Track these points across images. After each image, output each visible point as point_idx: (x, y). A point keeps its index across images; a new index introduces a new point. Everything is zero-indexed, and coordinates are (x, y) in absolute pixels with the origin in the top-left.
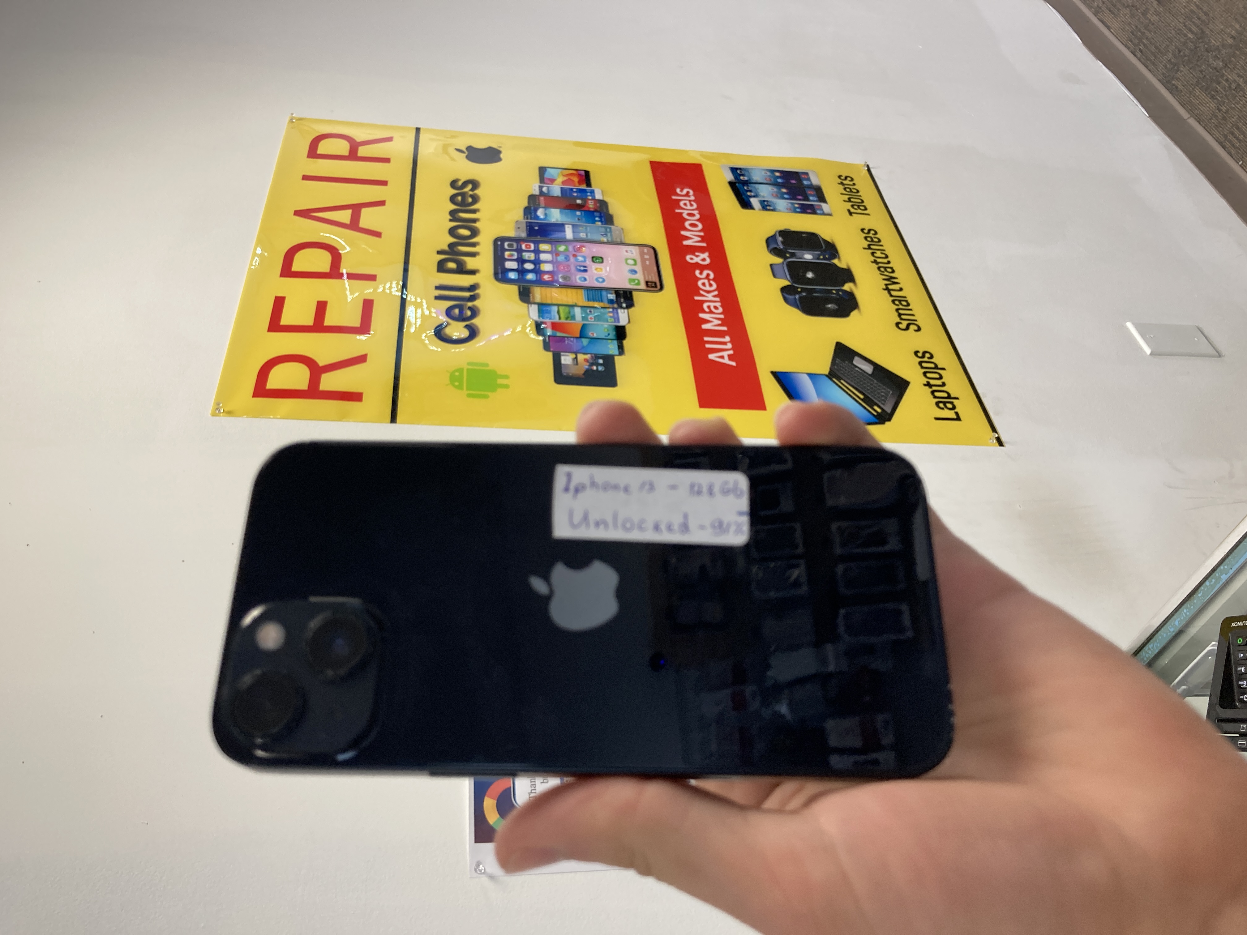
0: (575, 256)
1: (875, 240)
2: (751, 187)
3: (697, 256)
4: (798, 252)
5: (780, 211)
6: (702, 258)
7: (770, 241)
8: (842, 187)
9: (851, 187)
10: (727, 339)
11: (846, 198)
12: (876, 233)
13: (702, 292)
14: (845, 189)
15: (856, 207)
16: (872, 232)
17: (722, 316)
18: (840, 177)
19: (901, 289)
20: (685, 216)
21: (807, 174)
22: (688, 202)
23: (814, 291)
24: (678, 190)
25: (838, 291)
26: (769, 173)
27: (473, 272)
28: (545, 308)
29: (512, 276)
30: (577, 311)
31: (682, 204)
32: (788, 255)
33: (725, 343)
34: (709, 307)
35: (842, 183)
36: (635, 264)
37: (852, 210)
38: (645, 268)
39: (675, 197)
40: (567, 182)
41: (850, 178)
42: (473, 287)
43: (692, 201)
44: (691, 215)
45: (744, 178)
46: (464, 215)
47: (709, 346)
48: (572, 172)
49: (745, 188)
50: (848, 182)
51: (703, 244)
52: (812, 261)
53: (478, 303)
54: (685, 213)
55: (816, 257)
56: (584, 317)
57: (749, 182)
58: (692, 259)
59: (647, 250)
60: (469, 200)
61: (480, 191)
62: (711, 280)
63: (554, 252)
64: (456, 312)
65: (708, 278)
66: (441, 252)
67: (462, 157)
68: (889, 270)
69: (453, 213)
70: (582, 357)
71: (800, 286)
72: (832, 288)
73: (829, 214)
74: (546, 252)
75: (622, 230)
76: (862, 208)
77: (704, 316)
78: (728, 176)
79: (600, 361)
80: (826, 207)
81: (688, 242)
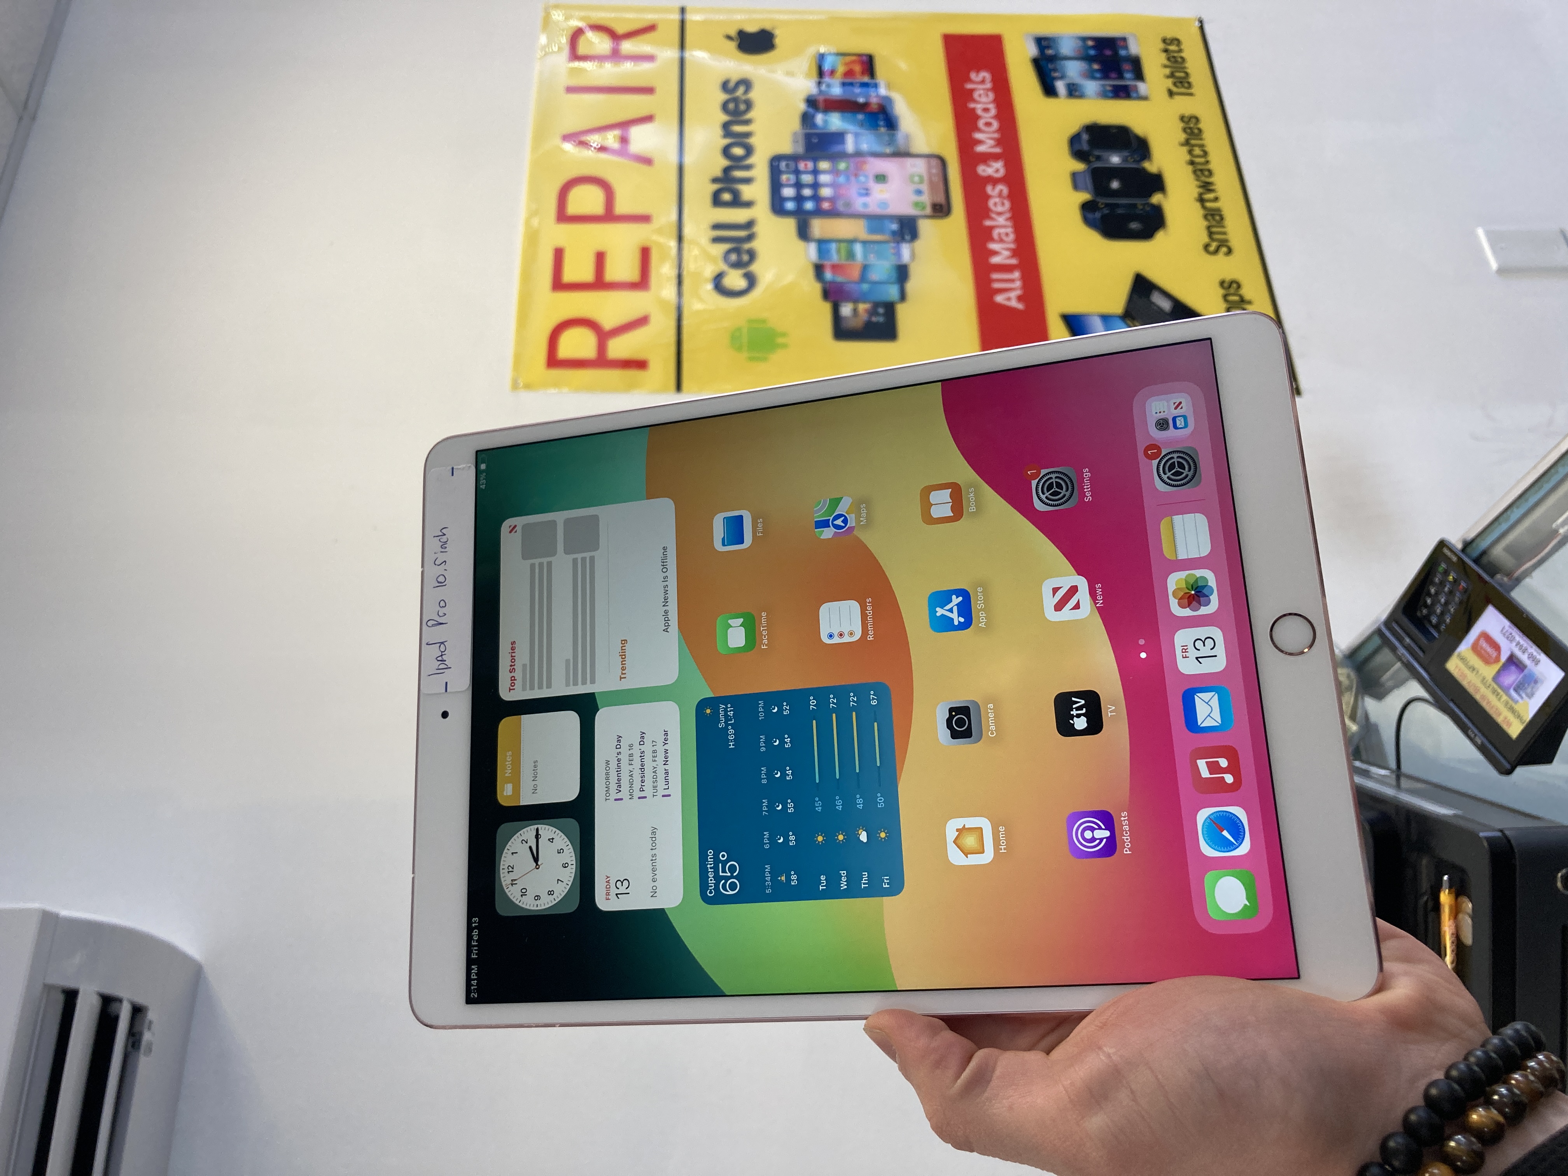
0: (856, 175)
1: (1196, 131)
2: (1058, 62)
3: (989, 166)
4: (1104, 154)
5: (1089, 98)
6: (995, 169)
7: (1074, 140)
8: (1164, 55)
9: (1176, 55)
10: (1016, 275)
11: (1167, 71)
12: (1197, 120)
13: (993, 216)
14: (1168, 59)
15: (1179, 84)
16: (1194, 120)
17: (1012, 246)
18: (1164, 41)
19: (1216, 199)
20: (979, 112)
21: (1124, 39)
22: (982, 92)
23: (1117, 206)
24: (973, 75)
25: (1144, 205)
26: (1080, 43)
27: (748, 204)
28: (824, 246)
29: (790, 206)
30: (858, 249)
31: (976, 95)
32: (1092, 159)
33: (1012, 281)
34: (999, 234)
35: (1166, 51)
36: (921, 181)
37: (1175, 89)
38: (932, 185)
39: (969, 86)
40: (849, 73)
41: (1177, 41)
42: (749, 224)
43: (988, 90)
44: (986, 110)
45: (1050, 52)
46: (738, 129)
47: (996, 285)
48: (854, 58)
49: (1050, 66)
50: (1173, 48)
51: (998, 150)
52: (1119, 166)
53: (755, 244)
54: (979, 108)
55: (1125, 160)
56: (865, 256)
57: (1054, 58)
58: (985, 170)
59: (934, 162)
60: (742, 107)
61: (753, 95)
62: (1004, 198)
63: (835, 172)
64: (733, 257)
65: (1000, 195)
66: (715, 180)
67: (732, 46)
68: (1206, 173)
69: (726, 126)
70: (862, 307)
71: (1102, 201)
72: (1139, 202)
73: (1145, 98)
74: (824, 172)
75: (907, 137)
76: (1186, 85)
77: (993, 246)
78: (1032, 51)
79: (881, 310)
80: (1142, 87)
81: (980, 149)
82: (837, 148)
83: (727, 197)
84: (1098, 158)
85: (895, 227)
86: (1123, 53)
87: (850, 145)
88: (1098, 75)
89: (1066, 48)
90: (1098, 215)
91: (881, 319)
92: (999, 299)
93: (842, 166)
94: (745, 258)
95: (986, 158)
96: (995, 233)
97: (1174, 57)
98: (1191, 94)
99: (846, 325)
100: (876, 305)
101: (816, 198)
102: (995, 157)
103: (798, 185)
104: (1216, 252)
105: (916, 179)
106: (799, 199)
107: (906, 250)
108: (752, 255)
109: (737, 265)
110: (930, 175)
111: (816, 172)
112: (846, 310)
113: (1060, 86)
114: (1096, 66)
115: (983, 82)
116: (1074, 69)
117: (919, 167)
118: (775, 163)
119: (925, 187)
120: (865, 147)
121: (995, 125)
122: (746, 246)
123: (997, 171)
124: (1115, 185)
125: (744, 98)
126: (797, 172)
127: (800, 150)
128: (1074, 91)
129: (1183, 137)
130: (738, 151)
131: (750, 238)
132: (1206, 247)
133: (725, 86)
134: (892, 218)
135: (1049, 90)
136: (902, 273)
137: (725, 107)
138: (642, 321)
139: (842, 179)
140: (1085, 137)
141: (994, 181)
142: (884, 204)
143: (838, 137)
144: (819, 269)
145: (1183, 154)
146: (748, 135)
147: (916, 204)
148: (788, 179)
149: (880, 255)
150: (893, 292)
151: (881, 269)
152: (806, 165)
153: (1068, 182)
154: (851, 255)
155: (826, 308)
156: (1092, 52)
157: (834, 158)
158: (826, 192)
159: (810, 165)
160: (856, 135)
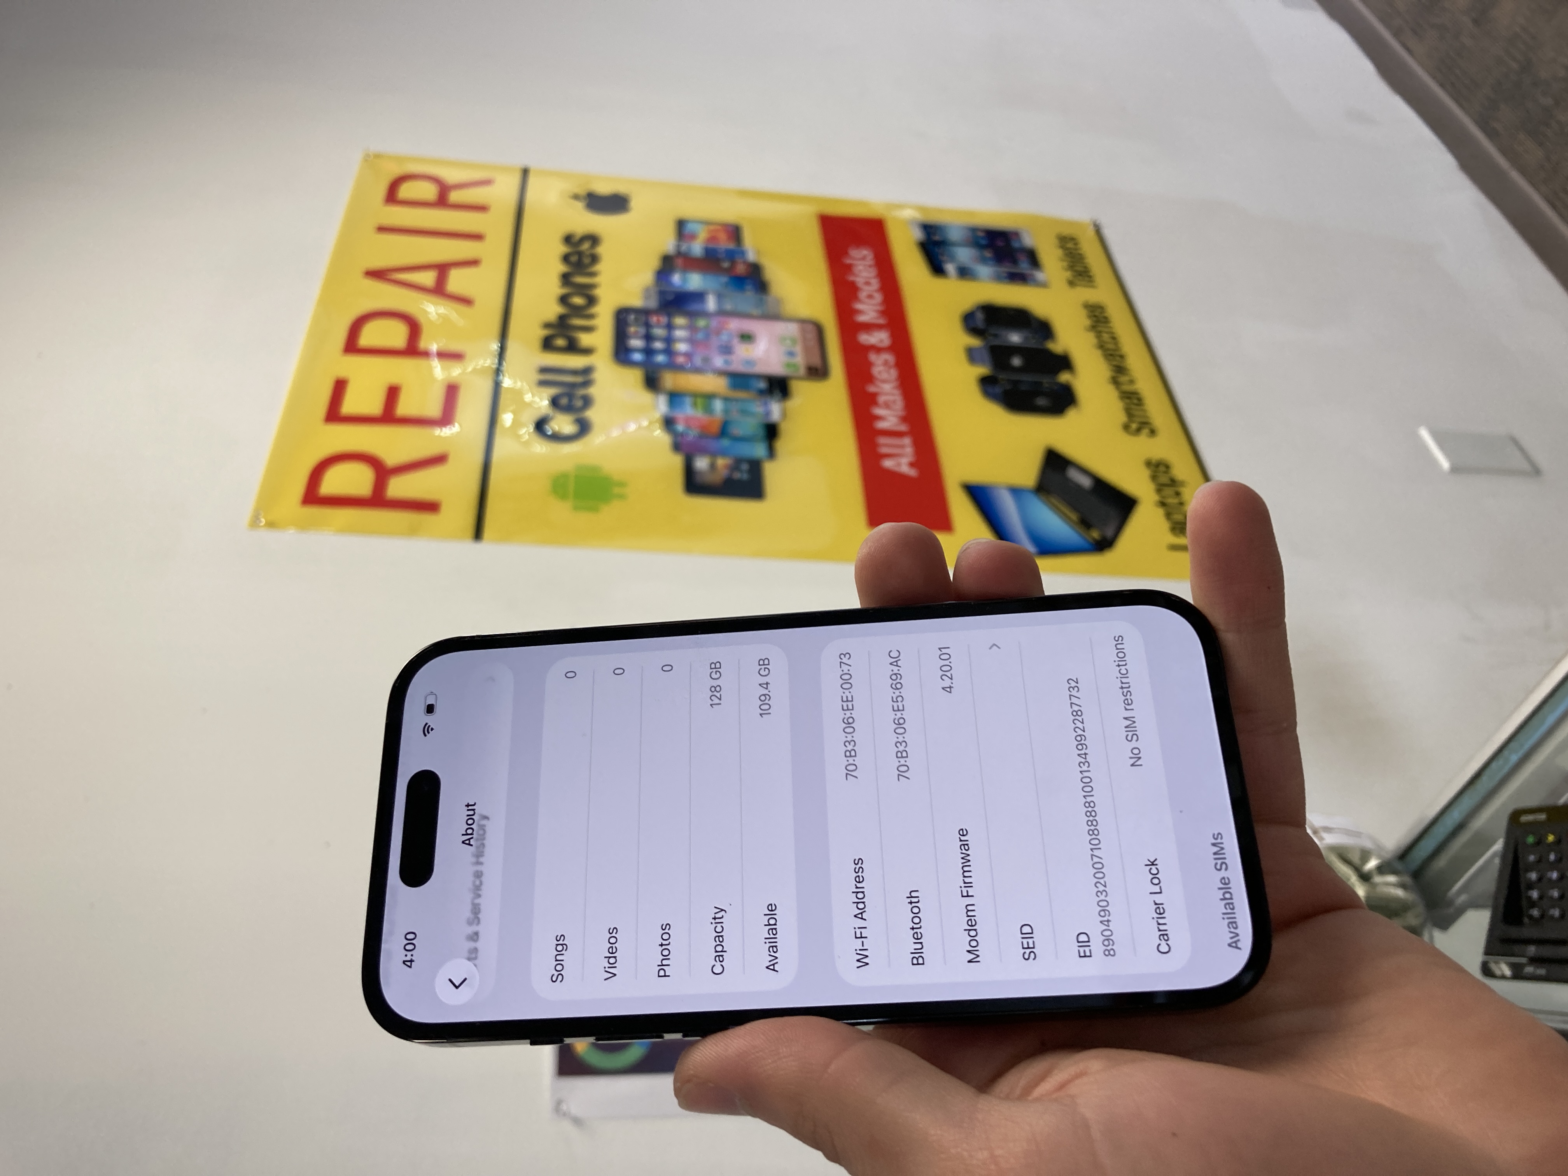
0: (717, 332)
1: (1103, 319)
2: (947, 247)
3: (871, 335)
4: (1002, 332)
5: (982, 280)
6: (879, 338)
7: (968, 317)
8: (1061, 250)
9: (1073, 251)
10: (907, 441)
11: (1066, 264)
12: (1103, 310)
13: (878, 382)
14: (1067, 255)
15: (1079, 276)
16: (1099, 309)
17: (903, 413)
18: (1060, 238)
19: (1132, 383)
20: (861, 285)
21: (1017, 233)
22: (863, 267)
23: (1020, 382)
24: (852, 252)
25: (1051, 382)
26: (970, 233)
27: (588, 351)
28: (677, 399)
29: (637, 357)
30: (718, 404)
31: (856, 270)
32: (989, 336)
33: (902, 447)
34: (886, 401)
35: (1063, 247)
36: (794, 344)
37: (1075, 280)
38: (807, 350)
39: (848, 261)
40: (712, 239)
41: (1073, 239)
42: (587, 371)
43: (870, 266)
44: (868, 283)
45: (937, 238)
46: (580, 280)
47: (884, 450)
48: (719, 227)
49: (936, 250)
50: (1070, 245)
51: (881, 321)
52: (1019, 346)
53: (593, 391)
54: (860, 281)
55: (1026, 339)
56: (726, 411)
57: (943, 243)
58: (866, 338)
59: (810, 327)
60: (587, 261)
61: (601, 250)
62: (890, 367)
63: (692, 328)
64: (564, 401)
65: (886, 363)
66: (547, 325)
67: (580, 205)
68: (1118, 358)
69: (566, 279)
70: (721, 462)
71: (1002, 376)
72: (1046, 380)
73: (1044, 285)
74: (681, 327)
75: (779, 302)
76: (1087, 279)
77: (878, 411)
78: (918, 235)
79: (745, 467)
80: (1040, 276)
81: (862, 318)
82: (694, 307)
83: (560, 342)
84: (996, 336)
85: (762, 385)
86: (1016, 245)
87: (711, 304)
88: (991, 262)
89: (954, 235)
90: (998, 390)
91: (745, 476)
92: (888, 464)
93: (701, 323)
94: (579, 403)
95: (868, 327)
96: (881, 399)
97: (1071, 253)
98: (1093, 287)
99: (699, 479)
100: (738, 462)
101: (669, 351)
102: (879, 327)
103: (649, 338)
104: (1138, 431)
105: (788, 342)
106: (649, 352)
107: (776, 410)
108: (587, 402)
109: (568, 409)
110: (805, 339)
111: (670, 327)
112: (701, 463)
113: (950, 268)
114: (988, 254)
115: (864, 258)
116: (965, 255)
117: (792, 329)
118: (622, 317)
119: (798, 349)
120: (728, 307)
121: (878, 297)
122: (582, 392)
123: (881, 341)
124: (1016, 361)
125: (588, 253)
126: (648, 325)
127: (653, 303)
128: (964, 273)
129: (1088, 322)
130: (578, 301)
131: (587, 383)
132: (1126, 427)
133: (568, 239)
134: (759, 377)
135: (937, 269)
136: (771, 432)
137: (566, 258)
138: (439, 460)
139: (700, 336)
140: (980, 316)
141: (878, 350)
142: (750, 362)
143: (699, 296)
144: (668, 423)
145: (1090, 339)
146: (592, 286)
147: (788, 365)
148: (636, 332)
149: (744, 412)
150: (759, 450)
151: (748, 425)
152: (658, 320)
153: (962, 357)
154: (708, 409)
155: (677, 462)
156: (984, 242)
157: (692, 315)
158: (682, 347)
159: (664, 320)
160: (720, 297)
